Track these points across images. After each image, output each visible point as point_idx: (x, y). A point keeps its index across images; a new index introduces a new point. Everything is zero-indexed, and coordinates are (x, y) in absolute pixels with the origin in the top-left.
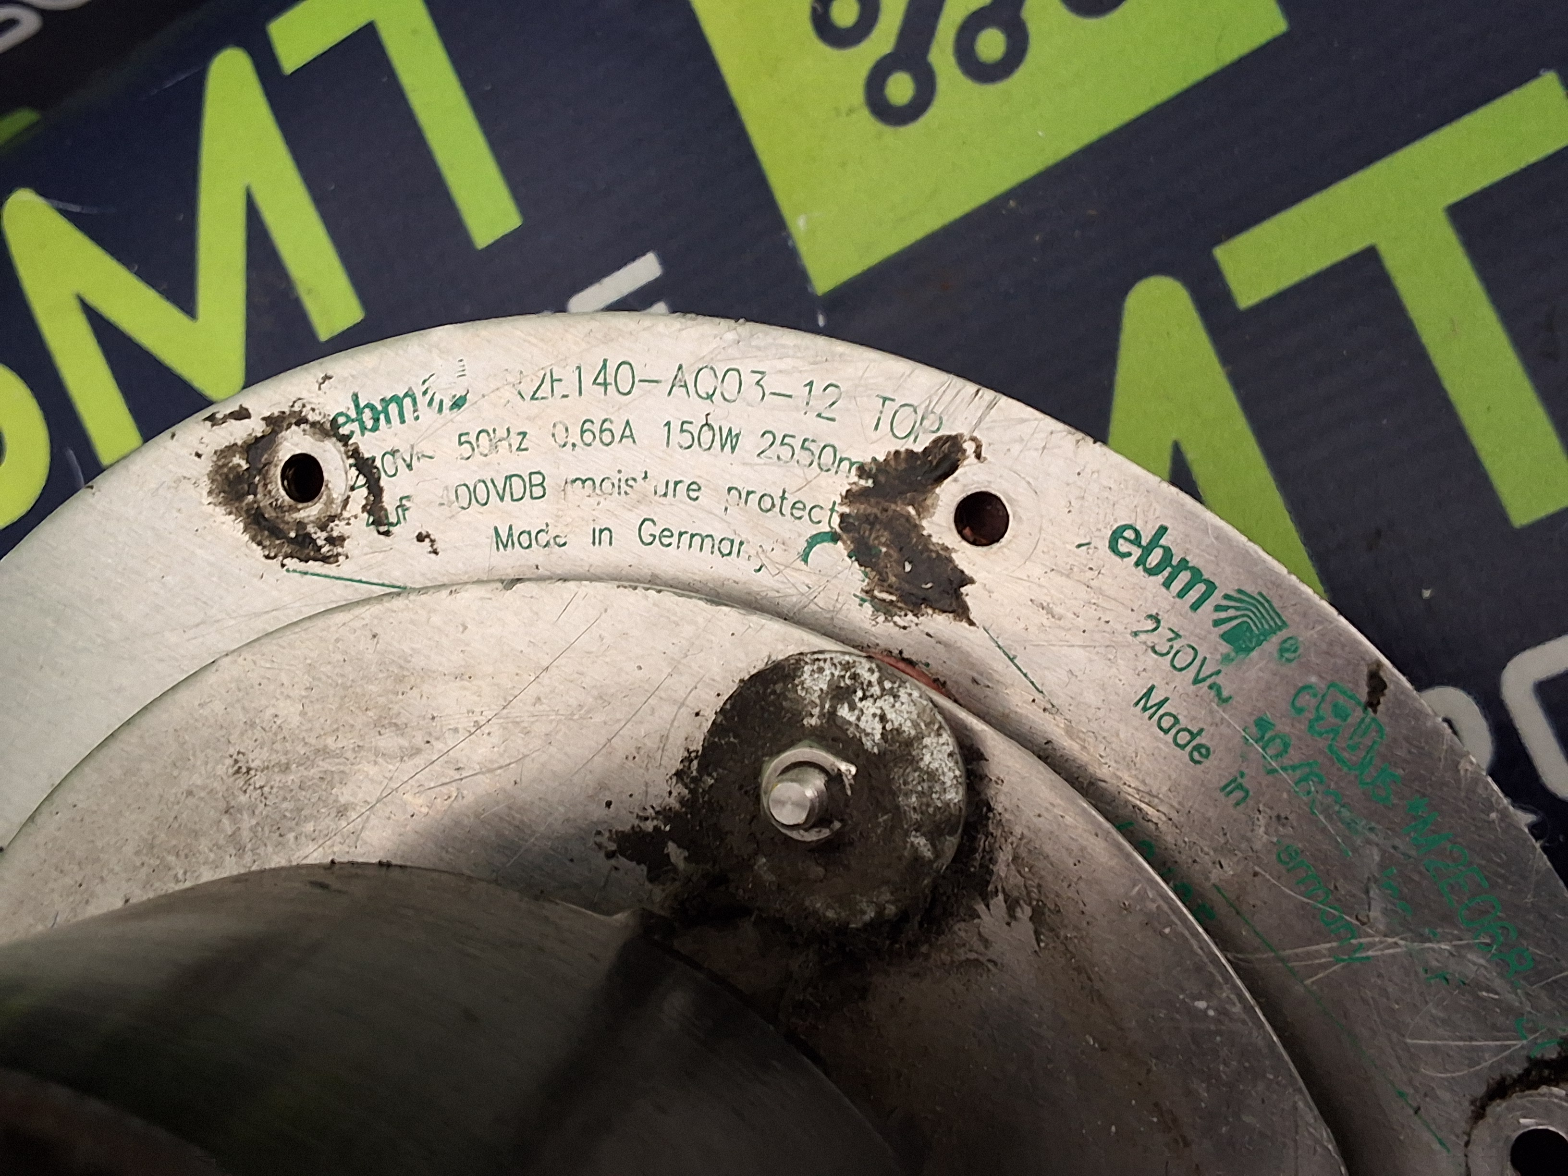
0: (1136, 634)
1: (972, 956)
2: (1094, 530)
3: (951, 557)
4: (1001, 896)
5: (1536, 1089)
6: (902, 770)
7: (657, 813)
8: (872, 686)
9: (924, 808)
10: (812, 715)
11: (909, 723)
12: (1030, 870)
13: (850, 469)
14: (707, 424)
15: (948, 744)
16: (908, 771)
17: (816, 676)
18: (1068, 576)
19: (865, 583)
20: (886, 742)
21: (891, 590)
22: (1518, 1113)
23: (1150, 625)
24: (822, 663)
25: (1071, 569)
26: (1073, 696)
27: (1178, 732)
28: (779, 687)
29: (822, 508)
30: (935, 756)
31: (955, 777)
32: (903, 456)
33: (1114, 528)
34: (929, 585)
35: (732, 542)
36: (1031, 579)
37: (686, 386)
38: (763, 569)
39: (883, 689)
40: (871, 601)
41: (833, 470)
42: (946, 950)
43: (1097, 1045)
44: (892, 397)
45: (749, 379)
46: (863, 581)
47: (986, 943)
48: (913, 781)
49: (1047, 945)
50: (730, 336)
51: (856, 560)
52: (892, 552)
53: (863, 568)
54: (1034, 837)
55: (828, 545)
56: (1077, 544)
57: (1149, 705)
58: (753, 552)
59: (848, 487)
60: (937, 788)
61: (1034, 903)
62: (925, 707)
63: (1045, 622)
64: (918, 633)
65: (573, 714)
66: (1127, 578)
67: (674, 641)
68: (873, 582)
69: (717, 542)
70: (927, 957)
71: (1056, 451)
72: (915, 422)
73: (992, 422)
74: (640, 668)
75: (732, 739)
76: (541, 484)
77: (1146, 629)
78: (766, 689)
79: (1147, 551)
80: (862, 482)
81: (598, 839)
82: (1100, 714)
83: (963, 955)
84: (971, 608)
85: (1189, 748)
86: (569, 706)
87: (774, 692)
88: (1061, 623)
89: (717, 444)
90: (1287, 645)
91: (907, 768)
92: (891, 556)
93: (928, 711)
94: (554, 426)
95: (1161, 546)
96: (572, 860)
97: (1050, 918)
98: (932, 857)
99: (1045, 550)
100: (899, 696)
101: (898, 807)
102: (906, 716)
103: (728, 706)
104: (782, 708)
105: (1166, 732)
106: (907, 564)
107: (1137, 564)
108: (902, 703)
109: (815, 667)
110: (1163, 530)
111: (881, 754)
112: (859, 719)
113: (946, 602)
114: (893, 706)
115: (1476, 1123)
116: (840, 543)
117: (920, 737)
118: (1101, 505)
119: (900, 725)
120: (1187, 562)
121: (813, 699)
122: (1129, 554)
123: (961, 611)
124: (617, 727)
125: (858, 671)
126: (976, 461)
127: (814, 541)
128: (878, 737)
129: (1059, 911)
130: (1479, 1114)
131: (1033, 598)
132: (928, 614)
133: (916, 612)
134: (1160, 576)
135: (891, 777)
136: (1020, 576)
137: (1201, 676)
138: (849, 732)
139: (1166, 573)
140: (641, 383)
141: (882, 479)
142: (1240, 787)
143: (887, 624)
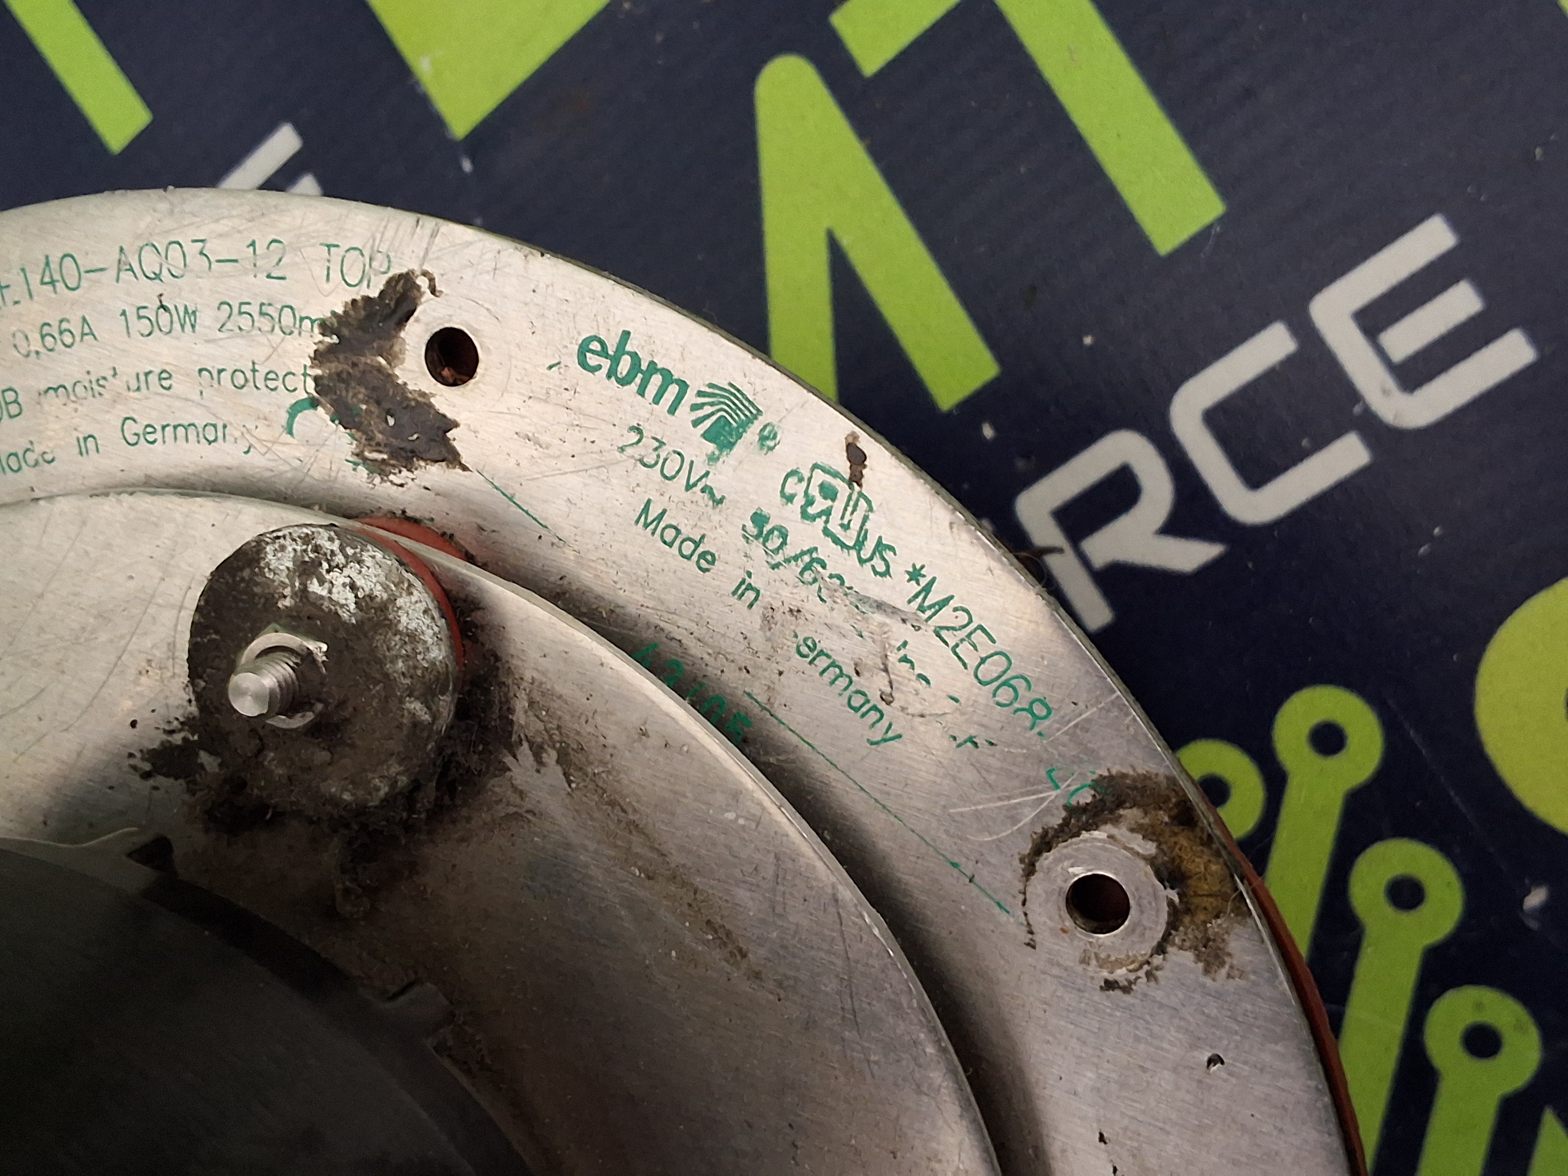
0: (622, 449)
1: (512, 810)
2: (560, 347)
3: (431, 403)
4: (525, 745)
5: (1078, 836)
6: (383, 637)
7: (182, 723)
8: (335, 555)
9: (412, 671)
10: (285, 597)
11: (379, 587)
12: (547, 712)
13: (312, 326)
14: (162, 306)
15: (421, 601)
16: (388, 637)
17: (279, 555)
18: (546, 401)
19: (354, 446)
20: (361, 610)
21: (381, 449)
22: (1066, 864)
23: (634, 437)
24: (282, 541)
25: (548, 393)
26: (576, 525)
27: (682, 542)
28: (246, 573)
29: (294, 374)
30: (410, 616)
31: (435, 634)
32: (360, 304)
33: (580, 342)
34: (415, 436)
35: (215, 426)
36: (512, 411)
37: (131, 269)
38: (252, 449)
39: (346, 556)
40: (364, 464)
41: (296, 332)
42: (485, 808)
43: (643, 875)
44: (336, 243)
45: (192, 249)
46: (351, 444)
47: (521, 794)
48: (396, 645)
49: (578, 784)
50: (163, 206)
51: (340, 423)
52: (373, 409)
53: (348, 431)
54: (544, 680)
55: (309, 412)
56: (547, 366)
57: (649, 520)
58: (237, 434)
59: (315, 347)
60: (420, 648)
61: (558, 745)
62: (390, 567)
63: (535, 453)
64: (416, 488)
65: (77, 638)
66: (603, 392)
67: (158, 543)
68: (360, 443)
69: (200, 430)
70: (468, 820)
71: (507, 270)
72: (364, 265)
73: (439, 250)
74: (131, 577)
75: (214, 636)
76: (16, 401)
77: (630, 442)
78: (234, 577)
79: (615, 360)
80: (327, 340)
81: (132, 761)
82: (605, 538)
83: (501, 810)
84: (460, 453)
85: (695, 558)
86: (72, 629)
87: (243, 579)
88: (550, 452)
89: (177, 326)
90: (766, 433)
91: (387, 633)
92: (372, 413)
93: (394, 571)
94: (14, 335)
95: (629, 353)
96: (111, 788)
97: (574, 757)
98: (430, 719)
99: (519, 378)
100: (363, 561)
101: (386, 675)
102: (374, 580)
103: (202, 603)
104: (255, 595)
105: (670, 545)
106: (389, 418)
107: (609, 377)
108: (368, 568)
109: (277, 546)
110: (626, 334)
111: (360, 624)
112: (330, 592)
113: (434, 453)
114: (360, 572)
115: (1027, 880)
116: (320, 409)
117: (393, 600)
118: (562, 320)
119: (371, 590)
120: (656, 364)
121: (282, 579)
122: (599, 367)
123: (451, 458)
124: (123, 643)
125: (319, 542)
126: (432, 296)
127: (295, 410)
128: (352, 607)
129: (582, 749)
130: (1030, 870)
131: (518, 431)
132: (421, 466)
133: (409, 466)
134: (633, 384)
135: (374, 645)
136: (501, 410)
137: (692, 481)
138: (324, 607)
139: (638, 380)
140: (88, 275)
141: (345, 332)
142: (750, 587)
143: (384, 484)
